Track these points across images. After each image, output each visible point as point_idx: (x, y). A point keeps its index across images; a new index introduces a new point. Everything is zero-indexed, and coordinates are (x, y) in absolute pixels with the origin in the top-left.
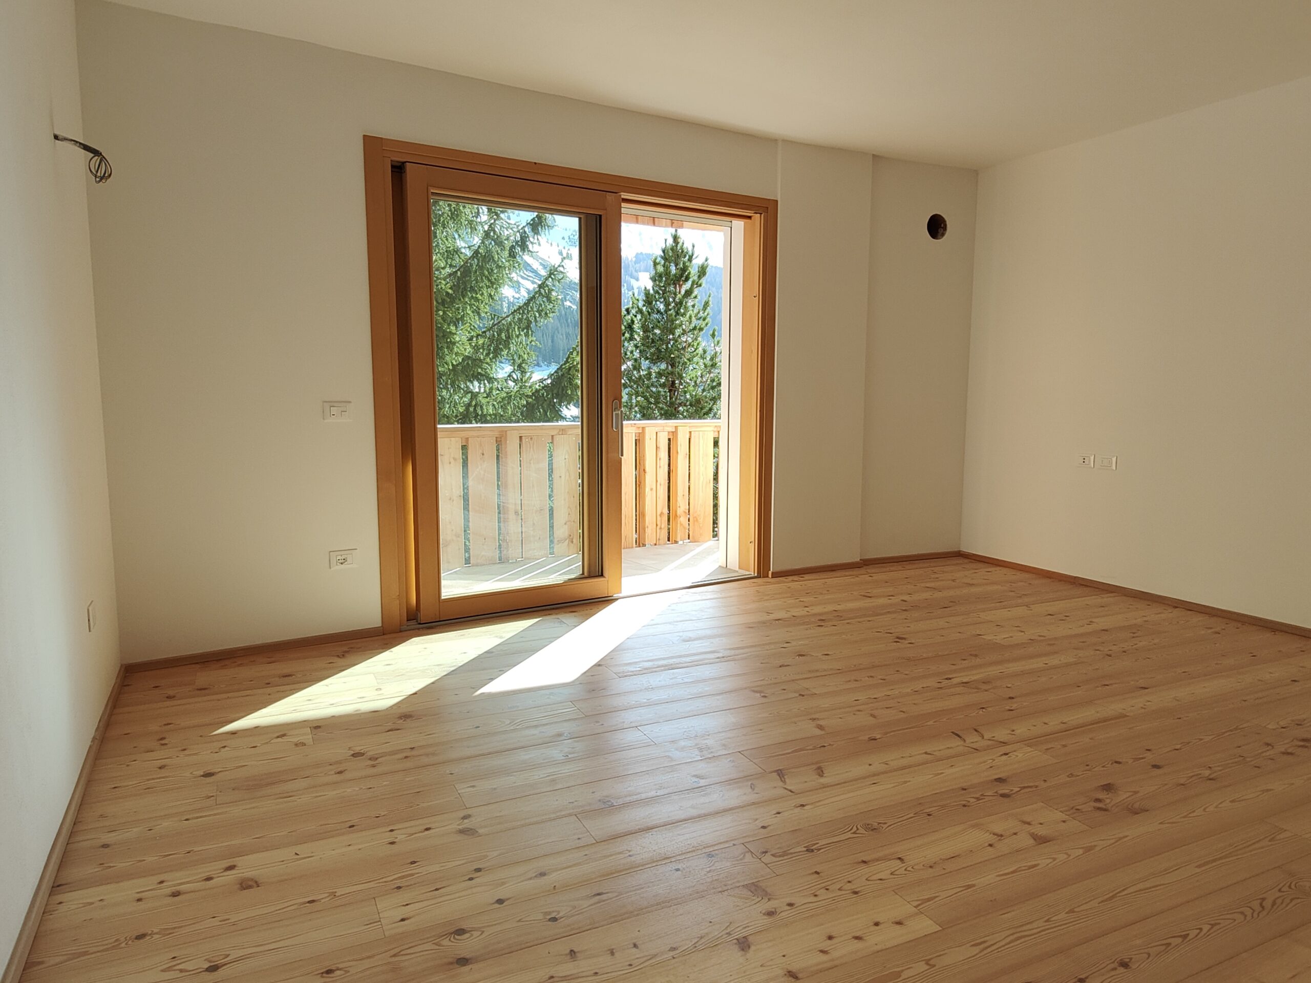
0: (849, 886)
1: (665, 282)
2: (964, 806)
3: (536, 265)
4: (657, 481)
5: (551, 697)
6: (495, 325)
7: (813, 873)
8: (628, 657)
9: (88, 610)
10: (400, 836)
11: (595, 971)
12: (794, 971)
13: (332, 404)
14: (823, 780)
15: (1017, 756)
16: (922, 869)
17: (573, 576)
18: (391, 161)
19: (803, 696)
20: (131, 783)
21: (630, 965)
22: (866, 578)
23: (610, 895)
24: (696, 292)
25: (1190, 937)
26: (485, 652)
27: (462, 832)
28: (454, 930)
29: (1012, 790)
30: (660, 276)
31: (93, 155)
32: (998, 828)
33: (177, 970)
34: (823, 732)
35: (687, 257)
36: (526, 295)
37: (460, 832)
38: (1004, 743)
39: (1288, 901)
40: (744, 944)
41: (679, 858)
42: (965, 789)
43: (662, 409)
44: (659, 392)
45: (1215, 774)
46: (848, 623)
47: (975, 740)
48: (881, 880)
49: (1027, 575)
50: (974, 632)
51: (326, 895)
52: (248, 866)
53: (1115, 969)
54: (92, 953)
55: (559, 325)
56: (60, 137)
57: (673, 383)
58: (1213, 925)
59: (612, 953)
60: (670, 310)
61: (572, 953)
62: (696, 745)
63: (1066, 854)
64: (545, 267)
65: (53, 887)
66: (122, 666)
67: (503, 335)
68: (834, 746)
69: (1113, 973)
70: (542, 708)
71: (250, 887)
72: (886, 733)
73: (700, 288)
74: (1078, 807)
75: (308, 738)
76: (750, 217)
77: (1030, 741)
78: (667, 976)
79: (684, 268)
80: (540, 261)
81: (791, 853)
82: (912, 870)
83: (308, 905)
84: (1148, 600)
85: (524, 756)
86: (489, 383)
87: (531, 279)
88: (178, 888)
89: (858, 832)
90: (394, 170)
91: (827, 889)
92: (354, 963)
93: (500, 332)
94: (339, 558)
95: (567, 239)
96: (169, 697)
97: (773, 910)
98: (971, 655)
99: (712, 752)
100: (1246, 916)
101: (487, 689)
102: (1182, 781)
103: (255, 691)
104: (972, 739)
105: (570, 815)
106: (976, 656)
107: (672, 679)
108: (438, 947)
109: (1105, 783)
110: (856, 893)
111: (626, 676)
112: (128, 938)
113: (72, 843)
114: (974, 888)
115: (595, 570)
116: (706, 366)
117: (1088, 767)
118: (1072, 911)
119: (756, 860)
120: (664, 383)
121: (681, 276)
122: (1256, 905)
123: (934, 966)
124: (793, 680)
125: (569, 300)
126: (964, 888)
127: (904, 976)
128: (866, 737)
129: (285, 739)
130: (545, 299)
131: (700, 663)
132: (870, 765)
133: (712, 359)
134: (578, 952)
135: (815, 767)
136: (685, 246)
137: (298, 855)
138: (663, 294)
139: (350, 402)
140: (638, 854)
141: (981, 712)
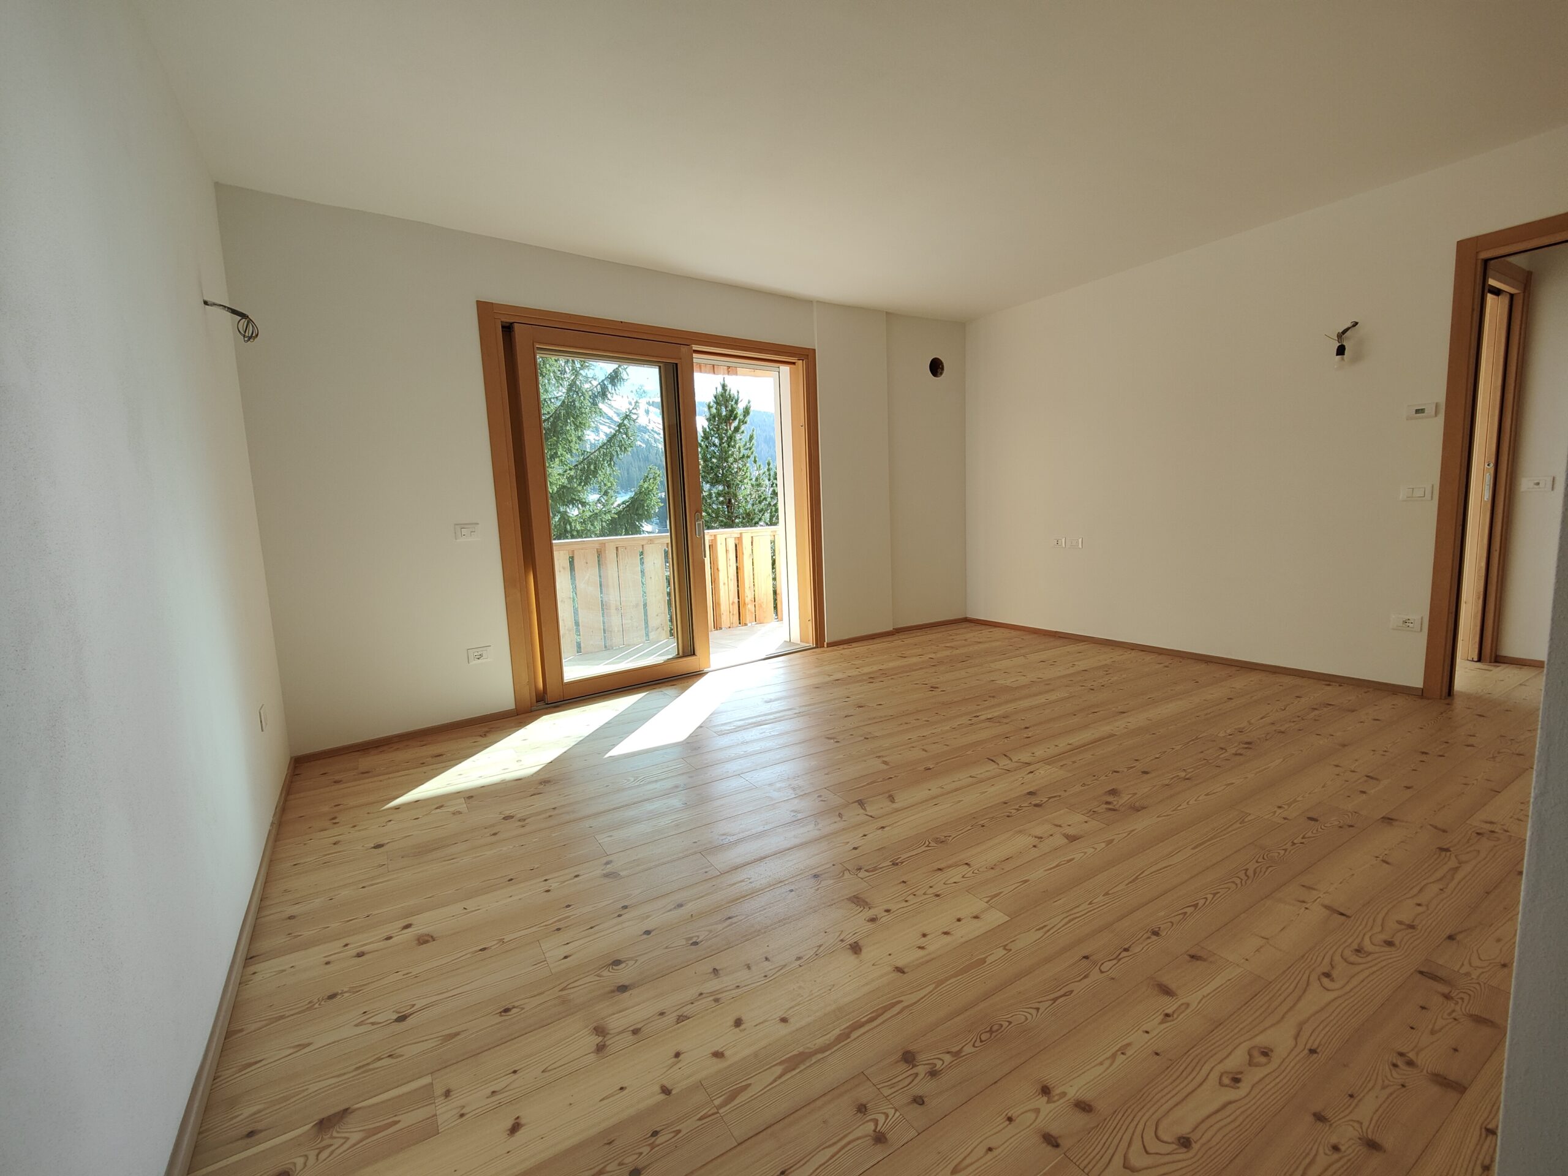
0: (931, 891)
1: (718, 421)
2: (1008, 816)
3: (611, 413)
4: (728, 577)
5: (666, 756)
6: (585, 459)
7: (900, 883)
8: (722, 719)
9: (260, 713)
10: (554, 885)
11: (737, 985)
12: (900, 966)
13: (463, 526)
14: (895, 806)
15: (1040, 773)
16: (987, 871)
17: (671, 657)
18: (502, 322)
19: (867, 738)
20: (309, 860)
21: (766, 976)
22: (899, 643)
23: (740, 918)
24: (743, 428)
25: (1200, 905)
26: (606, 723)
27: (606, 876)
28: (611, 962)
29: (1042, 801)
30: (714, 417)
31: (240, 318)
32: (1039, 831)
33: (368, 1024)
34: (888, 767)
35: (734, 401)
36: (605, 438)
37: (605, 876)
38: (1029, 764)
39: (1264, 870)
40: (856, 948)
41: (790, 880)
42: (1006, 803)
43: (722, 521)
44: (718, 508)
45: (1190, 775)
46: (892, 679)
47: (1007, 763)
48: (955, 883)
49: (1018, 633)
50: (988, 679)
51: (495, 942)
52: (423, 924)
53: (1149, 938)
54: (288, 1016)
55: (632, 460)
56: (209, 303)
57: (730, 500)
58: (1215, 894)
59: (749, 967)
60: (724, 443)
61: (715, 971)
62: (790, 785)
63: (1093, 848)
64: (618, 415)
65: (246, 959)
66: (291, 758)
67: (592, 467)
68: (899, 777)
69: (1149, 941)
70: (659, 765)
71: (426, 942)
72: (937, 763)
73: (746, 425)
74: (1095, 810)
75: (462, 806)
76: (794, 363)
77: (1048, 761)
78: (798, 983)
79: (732, 409)
80: (614, 410)
81: (881, 868)
82: (978, 872)
83: (480, 952)
84: (1112, 646)
85: (649, 807)
86: (582, 506)
87: (608, 424)
88: (362, 949)
89: (930, 845)
90: (504, 329)
91: (914, 895)
92: (527, 1001)
93: (589, 464)
94: (476, 654)
95: (634, 392)
96: (336, 782)
97: (875, 917)
98: (990, 697)
99: (803, 790)
100: (1236, 884)
101: (614, 752)
102: (1167, 782)
103: (412, 771)
104: (1004, 762)
105: (695, 853)
106: (993, 697)
107: (762, 733)
108: (598, 978)
109: (1111, 789)
110: (938, 896)
111: (724, 734)
112: (321, 999)
113: (261, 917)
114: (1029, 882)
115: (688, 650)
116: (752, 485)
117: (1094, 777)
118: (1107, 894)
119: (852, 876)
120: (722, 501)
121: (731, 416)
122: (1242, 875)
123: (1011, 950)
124: (857, 727)
125: (639, 440)
126: (1021, 883)
127: (989, 961)
128: (922, 768)
129: (443, 810)
130: (624, 436)
131: (782, 718)
132: (930, 790)
133: (757, 479)
134: (720, 969)
135: (887, 795)
136: (732, 393)
137: (466, 909)
138: (718, 430)
139: (478, 524)
140: (757, 881)
141: (1006, 741)
